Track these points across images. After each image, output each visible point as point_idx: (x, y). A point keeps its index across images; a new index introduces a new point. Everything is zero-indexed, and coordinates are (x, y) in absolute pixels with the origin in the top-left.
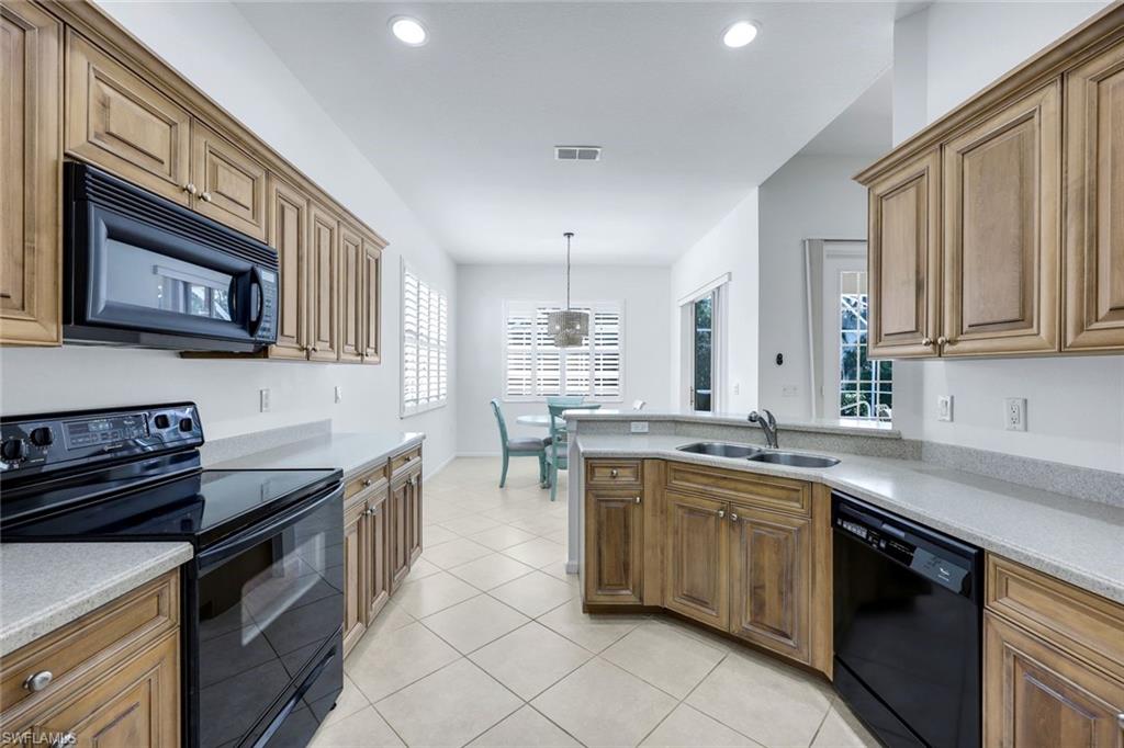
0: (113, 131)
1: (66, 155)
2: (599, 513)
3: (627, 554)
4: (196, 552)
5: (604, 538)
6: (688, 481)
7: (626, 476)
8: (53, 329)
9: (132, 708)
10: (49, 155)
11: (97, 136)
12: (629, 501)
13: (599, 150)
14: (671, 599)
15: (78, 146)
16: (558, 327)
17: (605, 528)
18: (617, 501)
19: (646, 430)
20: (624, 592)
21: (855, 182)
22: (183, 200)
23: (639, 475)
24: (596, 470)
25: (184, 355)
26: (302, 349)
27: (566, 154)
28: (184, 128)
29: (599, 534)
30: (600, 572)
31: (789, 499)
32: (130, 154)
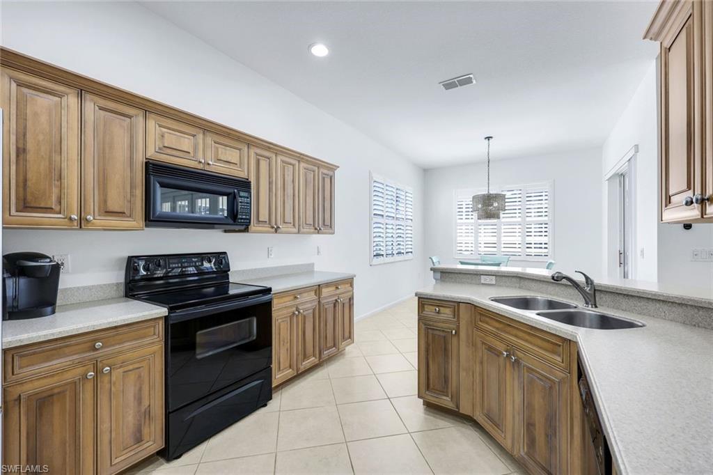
0: (166, 145)
1: (146, 159)
2: (427, 337)
3: (446, 370)
4: (169, 313)
5: (431, 356)
6: (487, 323)
7: (447, 313)
8: (142, 223)
9: (140, 368)
10: (140, 160)
11: (160, 149)
12: (449, 332)
13: (471, 76)
14: (478, 413)
15: (151, 153)
16: (480, 206)
17: (431, 347)
18: (440, 330)
19: (494, 282)
20: (445, 398)
21: (647, 40)
22: (201, 166)
23: (456, 313)
24: (426, 306)
25: (226, 231)
26: (273, 227)
27: (449, 85)
28: (200, 136)
29: (427, 351)
30: (428, 378)
31: (553, 352)
32: (174, 153)
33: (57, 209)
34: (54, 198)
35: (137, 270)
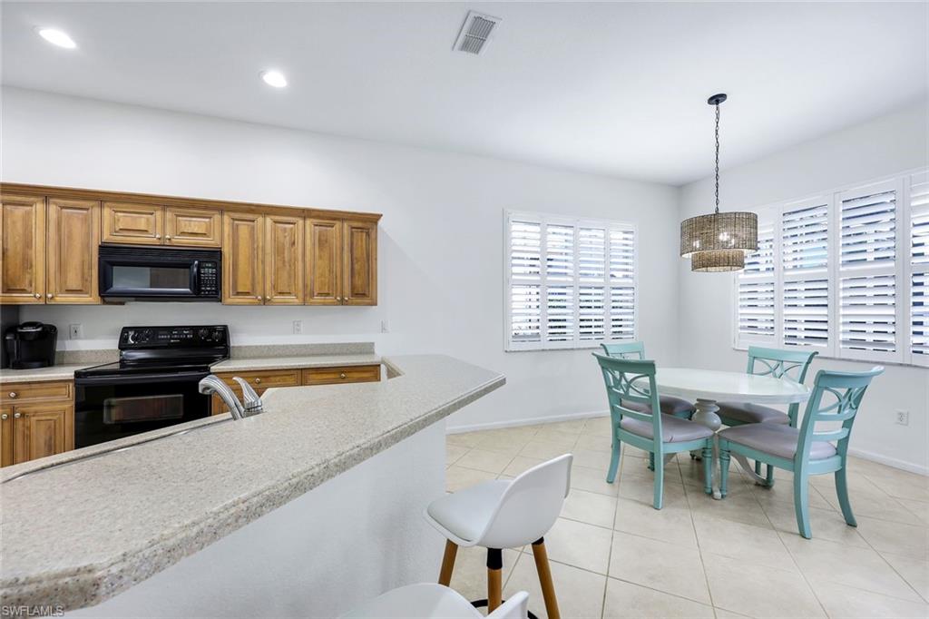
1: (101, 242)
4: (76, 377)
10: (95, 244)
28: (159, 213)
32: (131, 234)
33: (29, 290)
34: (27, 282)
35: (127, 339)
